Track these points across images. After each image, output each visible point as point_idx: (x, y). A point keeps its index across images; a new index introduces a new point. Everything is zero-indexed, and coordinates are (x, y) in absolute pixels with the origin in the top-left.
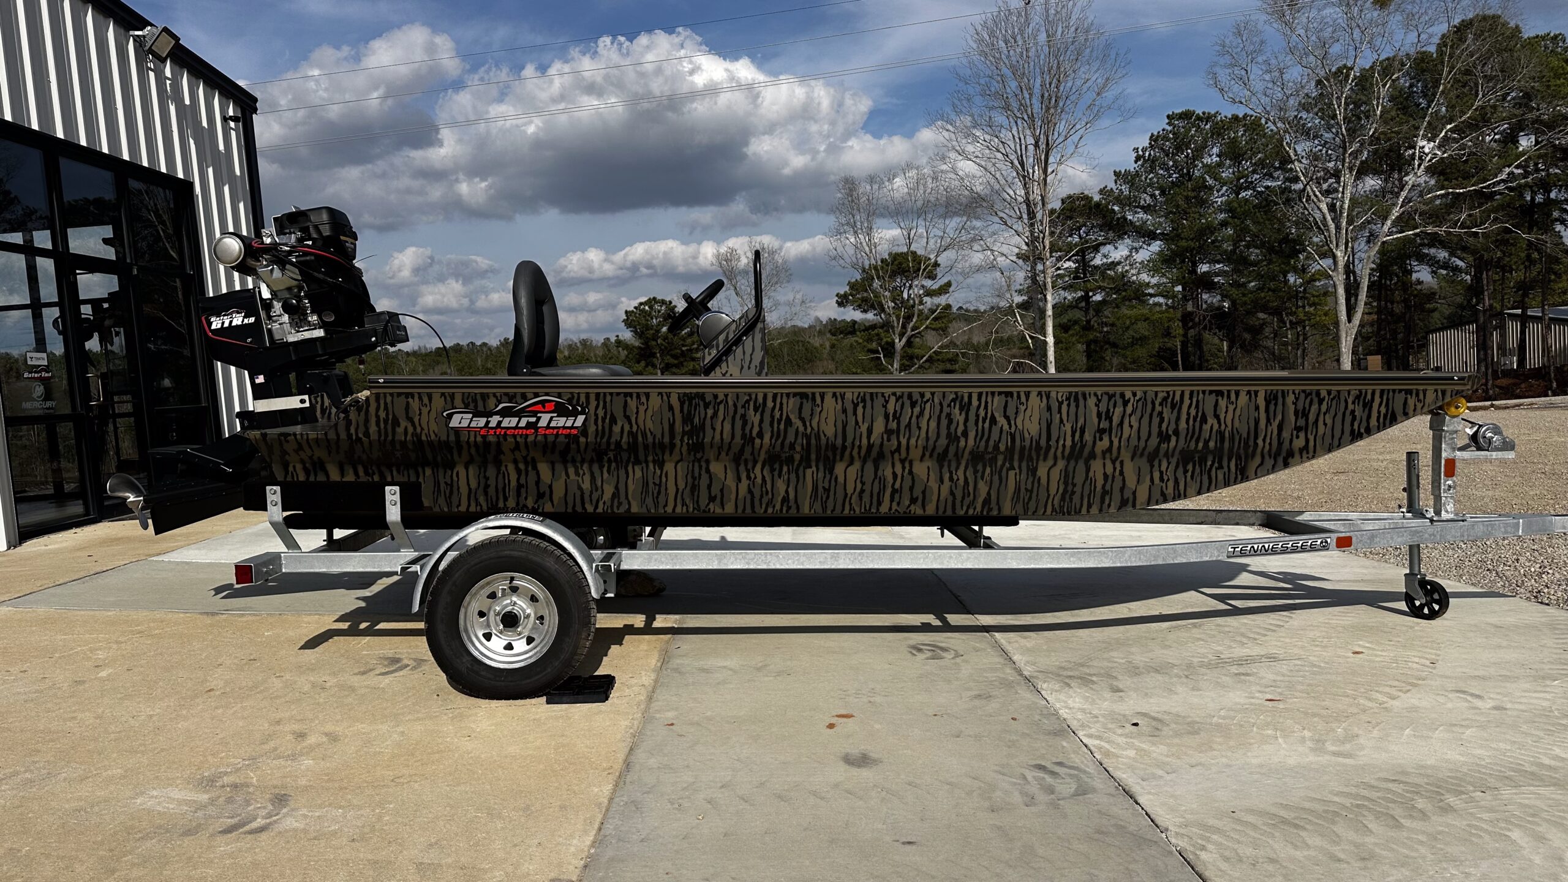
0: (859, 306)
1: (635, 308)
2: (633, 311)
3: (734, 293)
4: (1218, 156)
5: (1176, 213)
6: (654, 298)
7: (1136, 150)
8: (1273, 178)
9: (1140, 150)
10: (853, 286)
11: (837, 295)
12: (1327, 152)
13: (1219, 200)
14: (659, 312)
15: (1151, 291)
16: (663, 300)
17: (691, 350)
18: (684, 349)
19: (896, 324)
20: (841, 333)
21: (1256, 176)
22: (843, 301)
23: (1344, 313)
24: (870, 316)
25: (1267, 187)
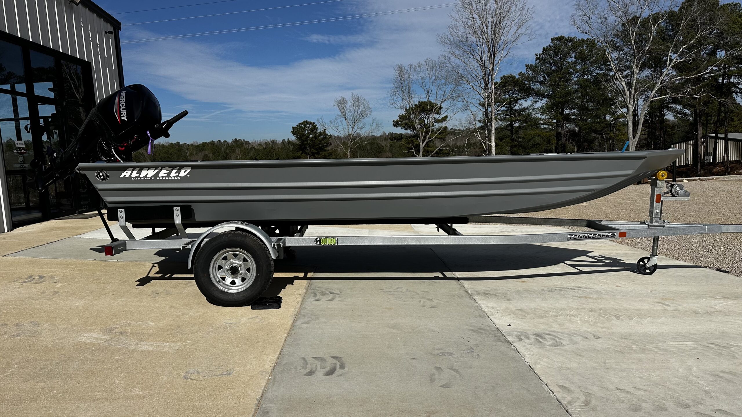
0: (404, 127)
1: (297, 126)
2: (296, 127)
3: (344, 119)
4: (575, 58)
5: (555, 85)
6: (306, 121)
7: (536, 55)
8: (600, 69)
9: (538, 55)
10: (401, 117)
11: (393, 121)
12: (626, 57)
13: (576, 79)
14: (309, 127)
15: (541, 122)
16: (310, 122)
17: (323, 146)
18: (320, 145)
19: (421, 136)
20: (395, 139)
21: (592, 69)
22: (396, 124)
23: (631, 134)
24: (409, 132)
25: (597, 74)
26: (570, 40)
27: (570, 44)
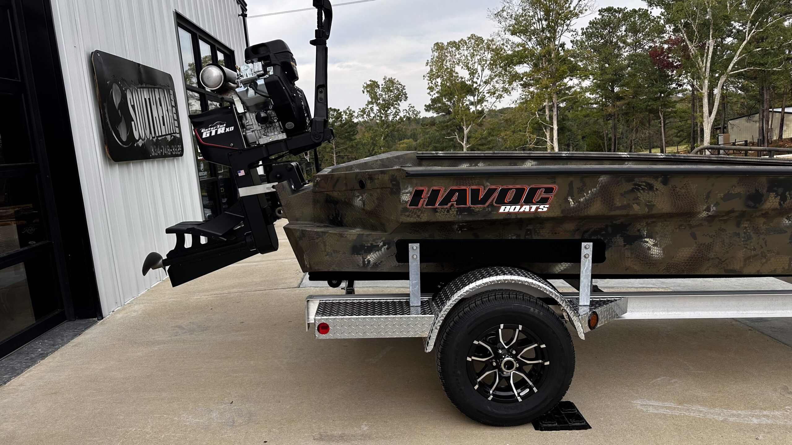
0: (436, 111)
4: (625, 31)
8: (654, 42)
9: (585, 29)
10: (433, 101)
13: (626, 54)
15: (592, 102)
17: (350, 135)
18: (346, 134)
21: (645, 41)
22: (428, 108)
23: (707, 111)
26: (620, 11)
27: (620, 15)
